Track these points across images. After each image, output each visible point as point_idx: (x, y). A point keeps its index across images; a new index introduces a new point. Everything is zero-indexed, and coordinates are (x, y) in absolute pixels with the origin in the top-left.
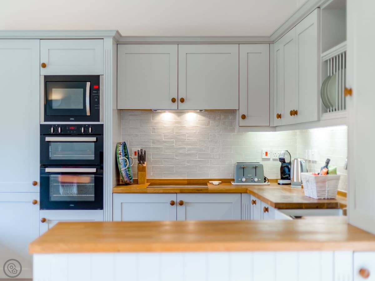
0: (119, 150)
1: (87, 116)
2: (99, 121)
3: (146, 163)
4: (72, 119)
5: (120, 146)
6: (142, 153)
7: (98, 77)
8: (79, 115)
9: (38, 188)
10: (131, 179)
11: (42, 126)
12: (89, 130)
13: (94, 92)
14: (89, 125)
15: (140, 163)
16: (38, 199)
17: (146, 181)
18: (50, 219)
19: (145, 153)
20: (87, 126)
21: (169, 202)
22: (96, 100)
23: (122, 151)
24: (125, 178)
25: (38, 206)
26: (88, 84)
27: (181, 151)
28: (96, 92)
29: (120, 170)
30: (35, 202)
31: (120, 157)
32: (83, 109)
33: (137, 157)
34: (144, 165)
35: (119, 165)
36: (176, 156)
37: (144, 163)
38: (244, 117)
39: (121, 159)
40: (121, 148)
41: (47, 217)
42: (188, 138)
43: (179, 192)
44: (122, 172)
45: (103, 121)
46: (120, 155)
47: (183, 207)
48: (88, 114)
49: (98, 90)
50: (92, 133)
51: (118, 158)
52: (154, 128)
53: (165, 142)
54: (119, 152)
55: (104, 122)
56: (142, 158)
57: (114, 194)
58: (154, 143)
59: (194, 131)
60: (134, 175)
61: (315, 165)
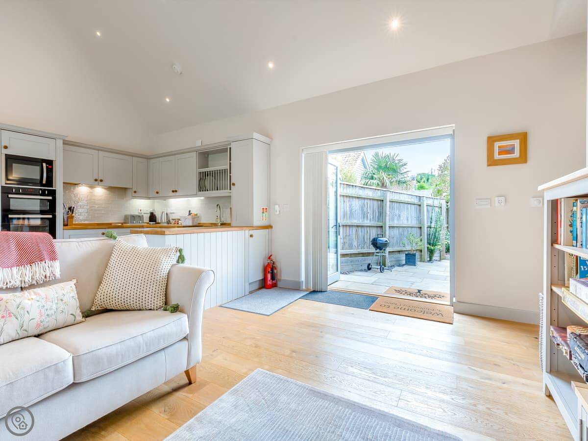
1: (44, 184)
2: (52, 187)
4: (31, 185)
7: (52, 161)
11: (3, 187)
12: (46, 192)
14: (46, 189)
20: (43, 190)
21: (101, 233)
26: (45, 164)
32: (40, 179)
34: (73, 215)
38: (135, 192)
45: (55, 187)
49: (52, 169)
50: (48, 194)
61: (173, 214)
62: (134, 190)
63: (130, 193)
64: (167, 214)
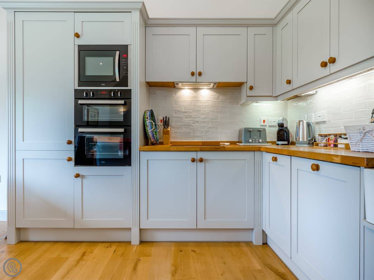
0: (147, 115)
1: (116, 82)
2: (127, 86)
3: (169, 128)
4: (103, 85)
5: (147, 112)
6: (166, 119)
7: (126, 46)
8: (109, 80)
9: (72, 147)
10: (157, 141)
11: (76, 91)
12: (118, 94)
13: (123, 60)
14: (118, 90)
15: (165, 128)
16: (73, 157)
17: (169, 143)
18: (83, 174)
19: (169, 119)
20: (116, 91)
21: (190, 159)
22: (125, 67)
23: (149, 115)
24: (152, 139)
25: (73, 163)
26: (118, 53)
27: (197, 119)
28: (125, 60)
29: (147, 132)
30: (70, 159)
31: (147, 120)
32: (113, 76)
33: (162, 124)
34: (168, 129)
35: (146, 128)
36: (194, 123)
37: (168, 128)
38: (251, 88)
39: (148, 122)
40: (148, 113)
41: (81, 173)
42: (203, 109)
43: (199, 150)
44: (149, 133)
45: (130, 86)
46: (148, 118)
47: (203, 164)
48: (118, 80)
49: (127, 58)
50: (121, 97)
51: (146, 121)
52: (176, 102)
53: (184, 112)
54: (147, 116)
55: (132, 87)
56: (166, 123)
57: (141, 152)
58: (175, 113)
59: (207, 104)
60: (160, 138)
61: (322, 126)
62: (249, 85)
63: (245, 90)
64: (309, 125)
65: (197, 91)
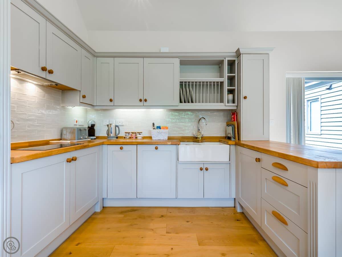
27: (22, 116)
38: (84, 97)
42: (29, 106)
59: (34, 101)
61: (121, 127)
62: (82, 93)
63: (77, 98)
65: (22, 83)
